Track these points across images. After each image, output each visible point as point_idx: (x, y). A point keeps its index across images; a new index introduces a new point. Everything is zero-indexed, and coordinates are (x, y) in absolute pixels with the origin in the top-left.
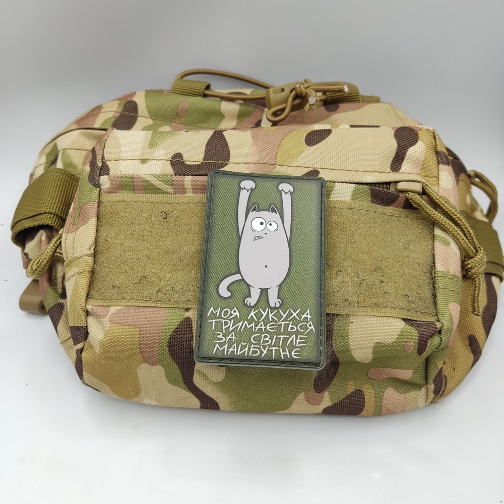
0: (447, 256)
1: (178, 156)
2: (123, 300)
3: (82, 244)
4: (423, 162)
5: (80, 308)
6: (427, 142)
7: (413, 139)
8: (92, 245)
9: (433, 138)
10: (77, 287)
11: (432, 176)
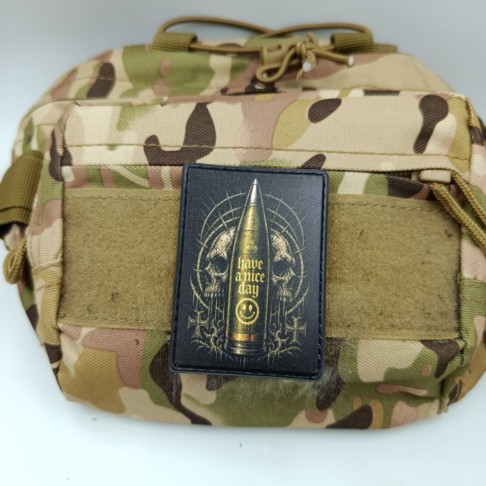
0: (475, 260)
1: (153, 139)
2: (97, 321)
3: (48, 251)
4: (453, 141)
5: (50, 326)
6: (459, 114)
7: (442, 111)
8: (59, 252)
9: (465, 109)
10: (46, 302)
11: (463, 158)
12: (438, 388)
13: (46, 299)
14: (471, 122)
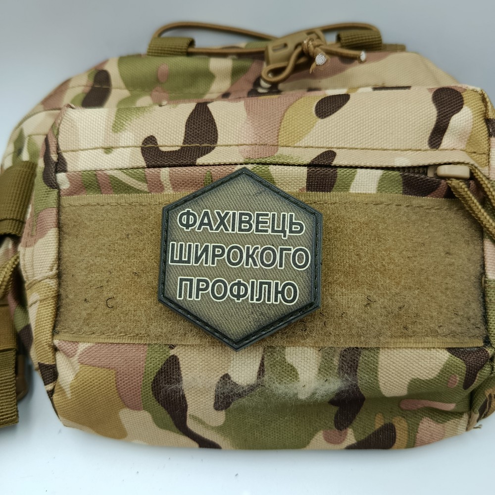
3: (42, 263)
4: (470, 135)
5: (45, 343)
6: (475, 106)
7: (457, 104)
8: (55, 264)
9: (481, 101)
10: (40, 317)
11: (481, 153)
12: (467, 401)
13: (41, 314)
14: (488, 115)
